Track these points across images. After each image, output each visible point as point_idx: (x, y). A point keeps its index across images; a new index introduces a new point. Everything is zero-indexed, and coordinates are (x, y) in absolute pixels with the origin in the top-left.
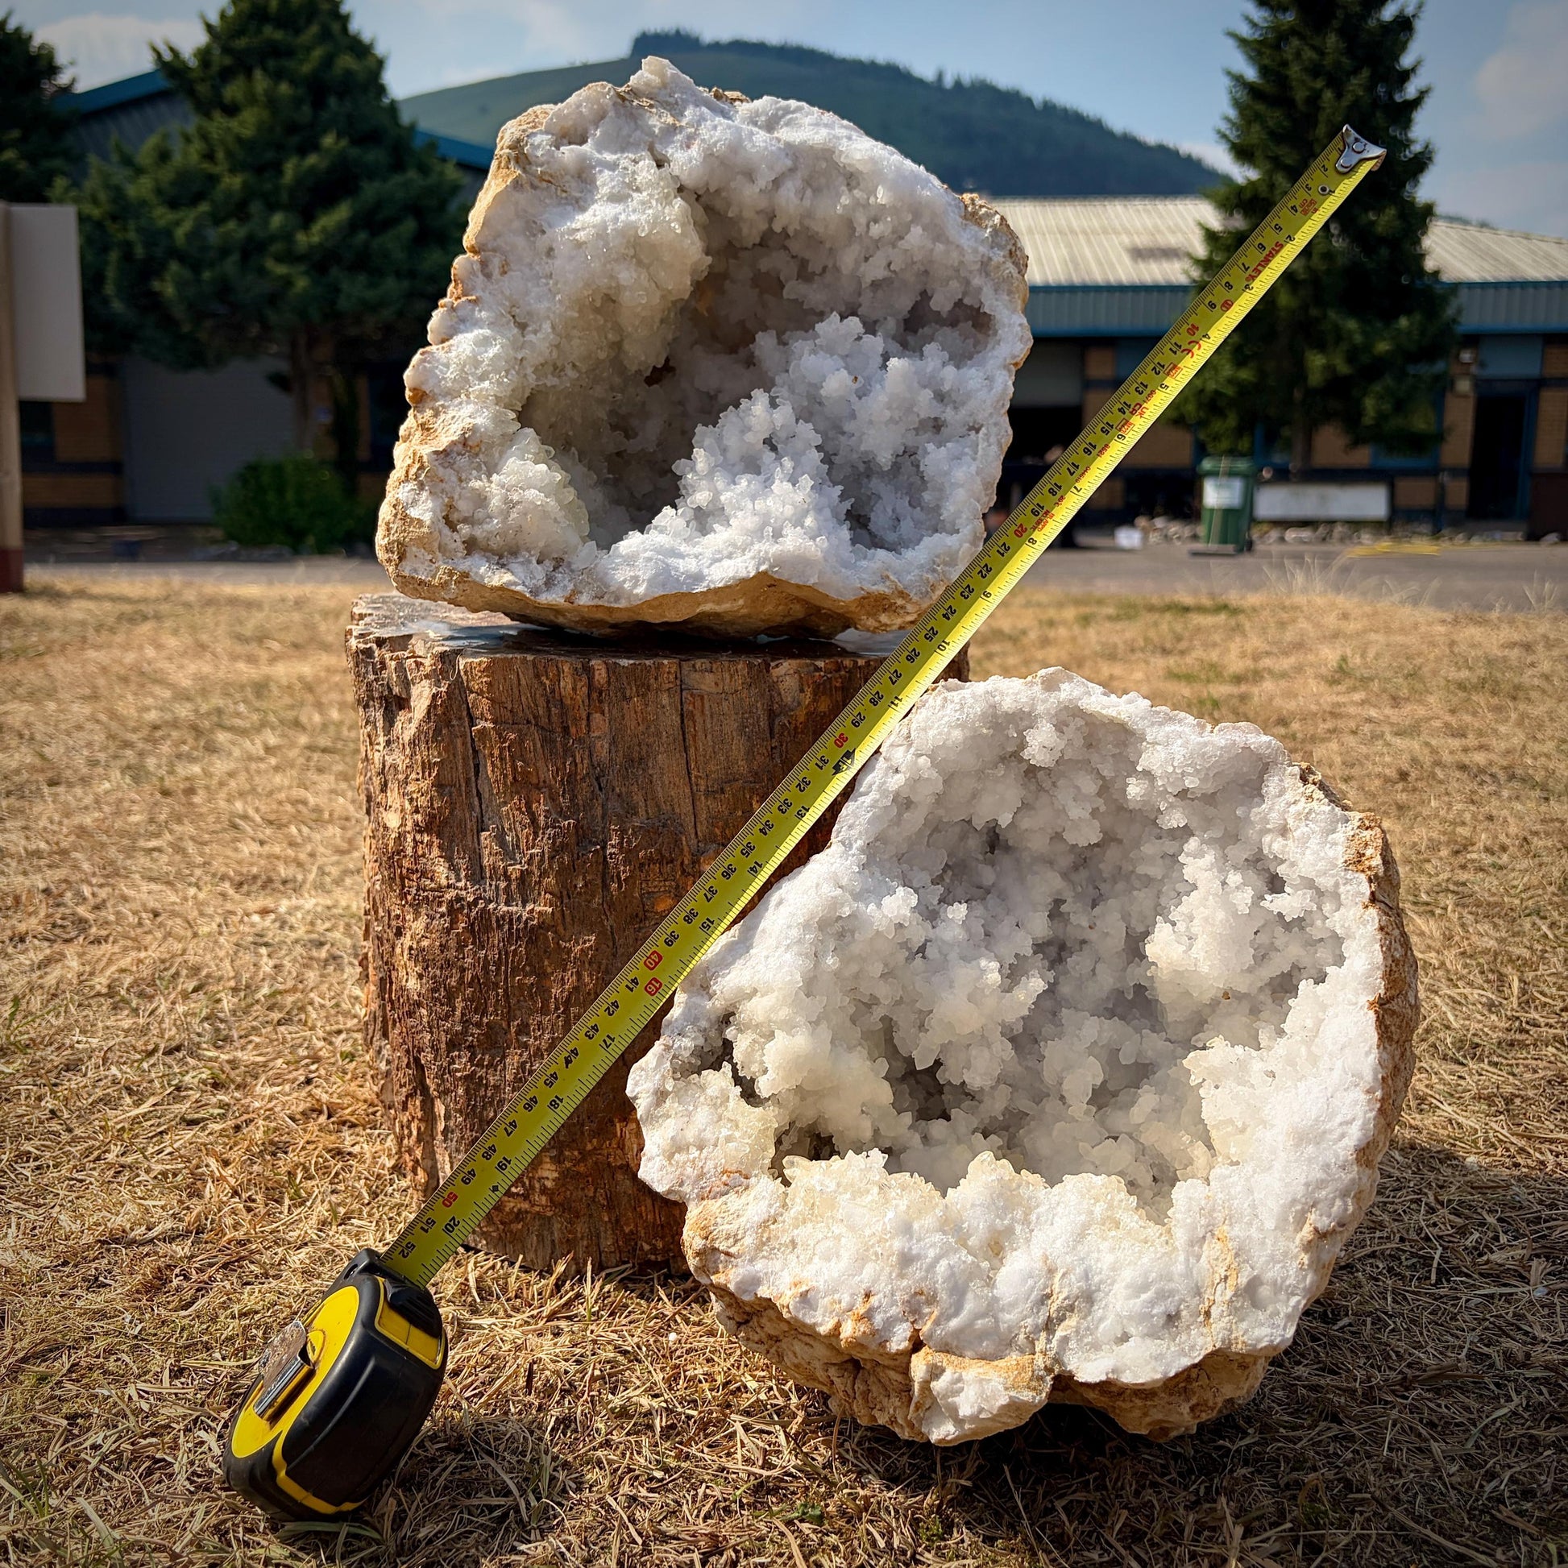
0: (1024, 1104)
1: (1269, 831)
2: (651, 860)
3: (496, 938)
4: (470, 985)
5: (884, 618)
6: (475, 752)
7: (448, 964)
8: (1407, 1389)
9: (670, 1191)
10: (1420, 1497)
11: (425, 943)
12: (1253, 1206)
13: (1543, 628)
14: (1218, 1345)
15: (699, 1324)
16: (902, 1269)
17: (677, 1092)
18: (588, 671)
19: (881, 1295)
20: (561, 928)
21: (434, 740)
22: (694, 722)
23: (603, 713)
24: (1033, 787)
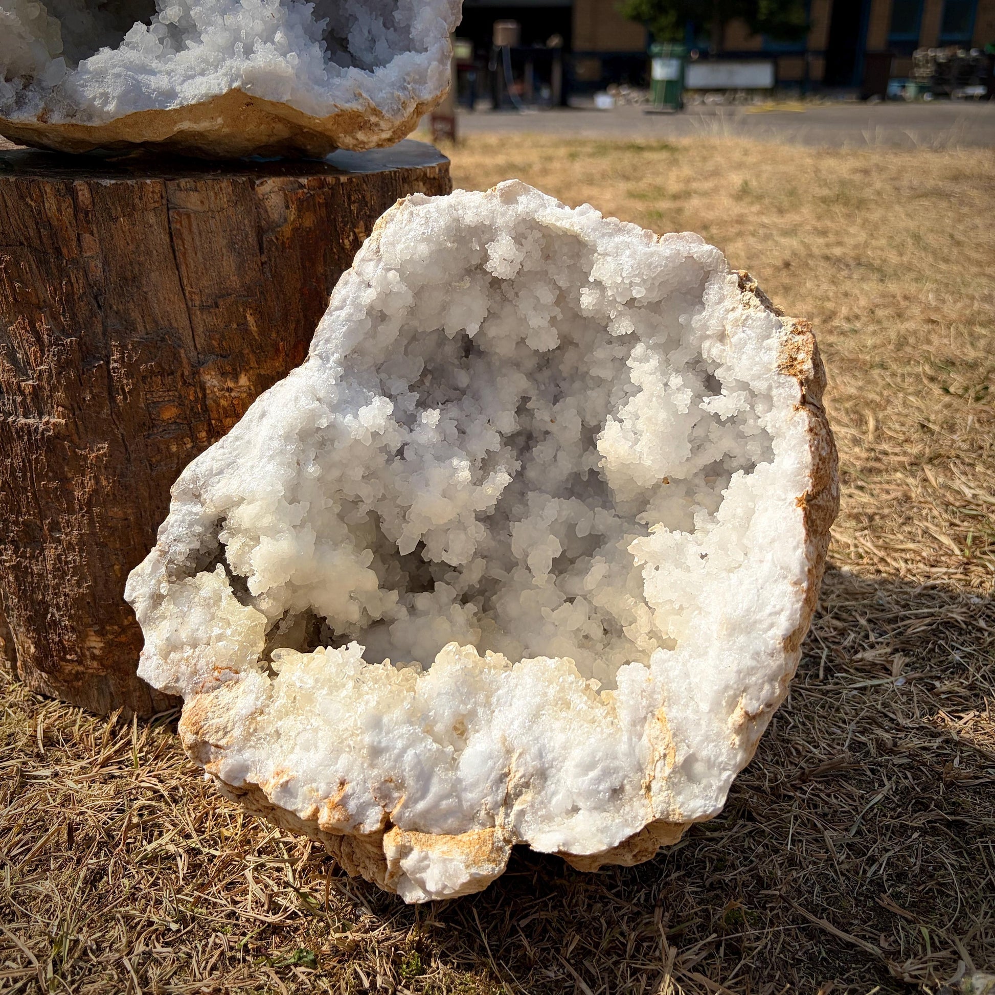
0: (497, 572)
1: (708, 337)
2: (152, 372)
3: (18, 447)
5: (361, 136)
8: (804, 782)
9: (166, 688)
10: (817, 889)
12: (690, 689)
13: (876, 158)
14: (658, 816)
16: (372, 760)
17: (172, 595)
18: (72, 192)
19: (354, 783)
20: (75, 437)
22: (183, 240)
23: (92, 234)
24: (498, 298)
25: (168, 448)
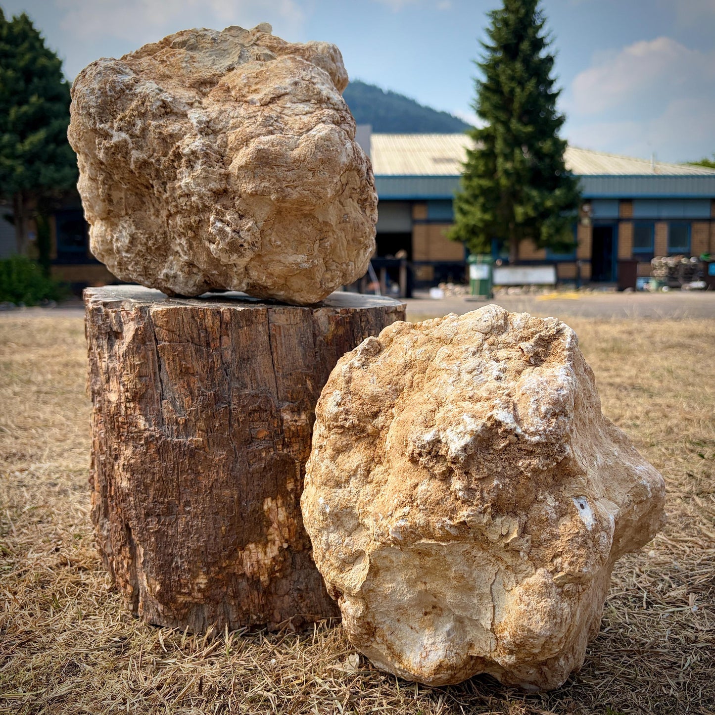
2: (255, 410)
3: (172, 456)
4: (158, 481)
6: (159, 358)
7: (146, 471)
11: (132, 461)
13: (635, 325)
15: (287, 653)
18: (220, 313)
20: (207, 449)
21: (137, 352)
22: (275, 339)
23: (228, 335)
25: (260, 454)
